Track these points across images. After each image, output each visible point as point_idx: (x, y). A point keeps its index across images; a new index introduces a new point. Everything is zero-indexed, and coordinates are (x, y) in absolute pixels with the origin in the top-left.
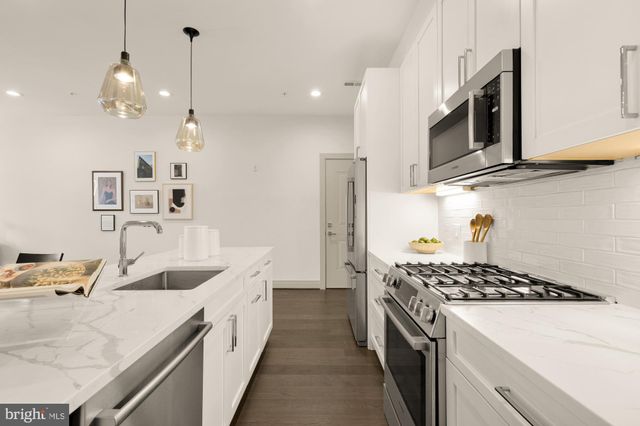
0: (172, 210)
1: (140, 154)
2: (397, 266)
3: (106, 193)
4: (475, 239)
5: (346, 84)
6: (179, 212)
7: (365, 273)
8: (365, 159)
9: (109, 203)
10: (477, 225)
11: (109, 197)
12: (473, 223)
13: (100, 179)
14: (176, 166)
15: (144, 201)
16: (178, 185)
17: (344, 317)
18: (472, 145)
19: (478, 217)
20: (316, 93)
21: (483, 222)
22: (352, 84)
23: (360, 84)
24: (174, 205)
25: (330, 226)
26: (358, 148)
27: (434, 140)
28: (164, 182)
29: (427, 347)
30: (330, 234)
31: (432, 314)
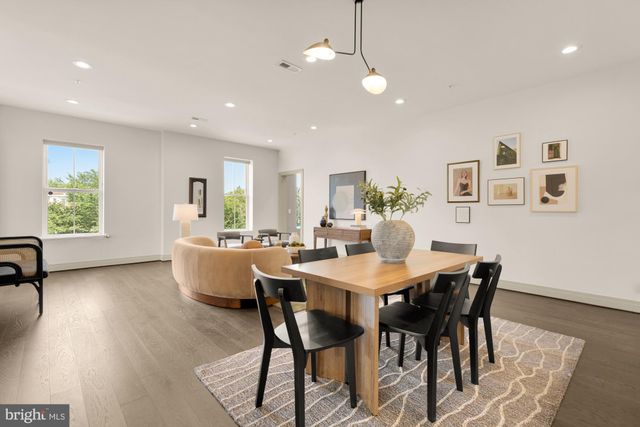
0: (545, 200)
1: (501, 139)
3: (461, 185)
6: (556, 202)
9: (464, 195)
11: (465, 189)
13: (455, 171)
14: (550, 147)
15: (506, 190)
16: (555, 168)
24: (547, 195)
28: (533, 167)
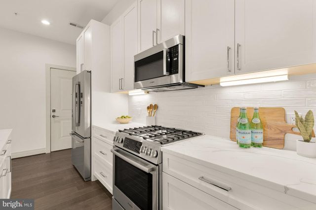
2: (120, 131)
4: (150, 115)
5: (71, 24)
7: (90, 138)
8: (90, 72)
10: (151, 109)
12: (148, 108)
17: (71, 167)
18: (165, 73)
19: (151, 105)
20: (46, 22)
21: (153, 108)
22: (75, 25)
23: (82, 28)
25: (54, 111)
26: (82, 65)
27: (138, 68)
29: (153, 170)
30: (54, 116)
31: (156, 152)
